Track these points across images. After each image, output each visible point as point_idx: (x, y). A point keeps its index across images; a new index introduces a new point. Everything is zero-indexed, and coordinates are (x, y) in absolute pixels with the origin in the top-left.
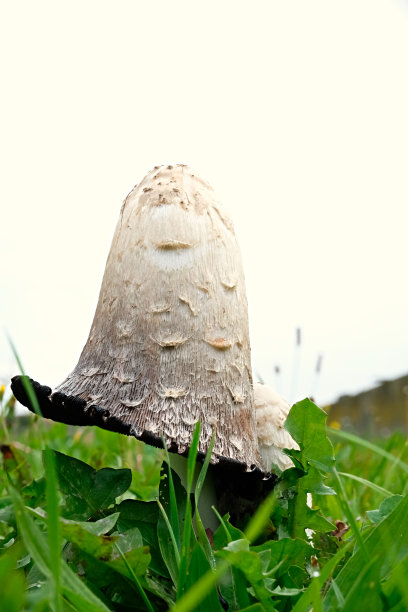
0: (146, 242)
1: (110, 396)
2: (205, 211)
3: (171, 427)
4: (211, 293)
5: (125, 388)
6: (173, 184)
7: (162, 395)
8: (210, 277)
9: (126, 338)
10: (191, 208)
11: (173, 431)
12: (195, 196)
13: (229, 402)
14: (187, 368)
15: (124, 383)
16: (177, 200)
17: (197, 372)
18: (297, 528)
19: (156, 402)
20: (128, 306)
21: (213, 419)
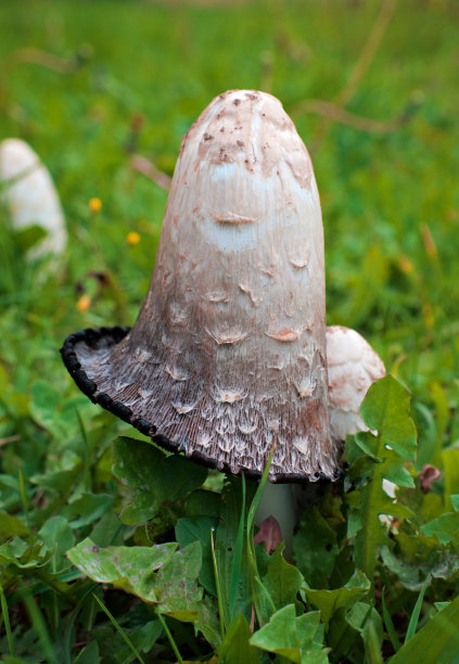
0: (203, 211)
1: (162, 396)
2: (274, 170)
3: (226, 438)
4: (277, 277)
5: (176, 387)
6: (238, 132)
7: (217, 400)
8: (277, 258)
9: (179, 325)
10: (257, 168)
11: (228, 442)
12: (263, 149)
13: (294, 399)
14: (246, 367)
15: (177, 381)
16: (241, 156)
17: (257, 371)
19: (210, 408)
20: (183, 287)
21: (274, 424)
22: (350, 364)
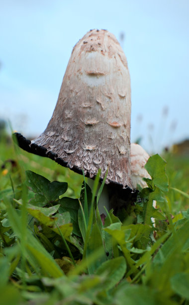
0: (82, 71)
1: (59, 147)
2: (113, 56)
3: (87, 164)
4: (113, 99)
5: (67, 144)
6: (98, 40)
7: (84, 149)
8: (113, 91)
9: (69, 119)
10: (106, 54)
11: (88, 166)
12: (109, 47)
13: (117, 154)
14: (98, 136)
15: (67, 141)
16: (100, 49)
17: (102, 138)
18: (147, 217)
19: (81, 152)
20: (71, 103)
21: (108, 162)
22: (139, 156)
